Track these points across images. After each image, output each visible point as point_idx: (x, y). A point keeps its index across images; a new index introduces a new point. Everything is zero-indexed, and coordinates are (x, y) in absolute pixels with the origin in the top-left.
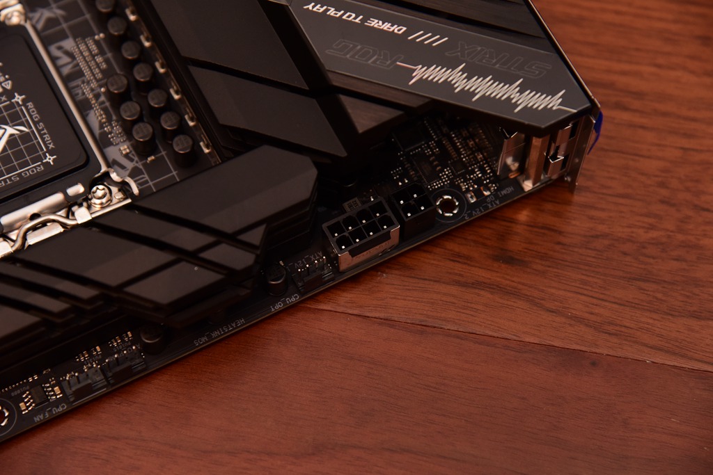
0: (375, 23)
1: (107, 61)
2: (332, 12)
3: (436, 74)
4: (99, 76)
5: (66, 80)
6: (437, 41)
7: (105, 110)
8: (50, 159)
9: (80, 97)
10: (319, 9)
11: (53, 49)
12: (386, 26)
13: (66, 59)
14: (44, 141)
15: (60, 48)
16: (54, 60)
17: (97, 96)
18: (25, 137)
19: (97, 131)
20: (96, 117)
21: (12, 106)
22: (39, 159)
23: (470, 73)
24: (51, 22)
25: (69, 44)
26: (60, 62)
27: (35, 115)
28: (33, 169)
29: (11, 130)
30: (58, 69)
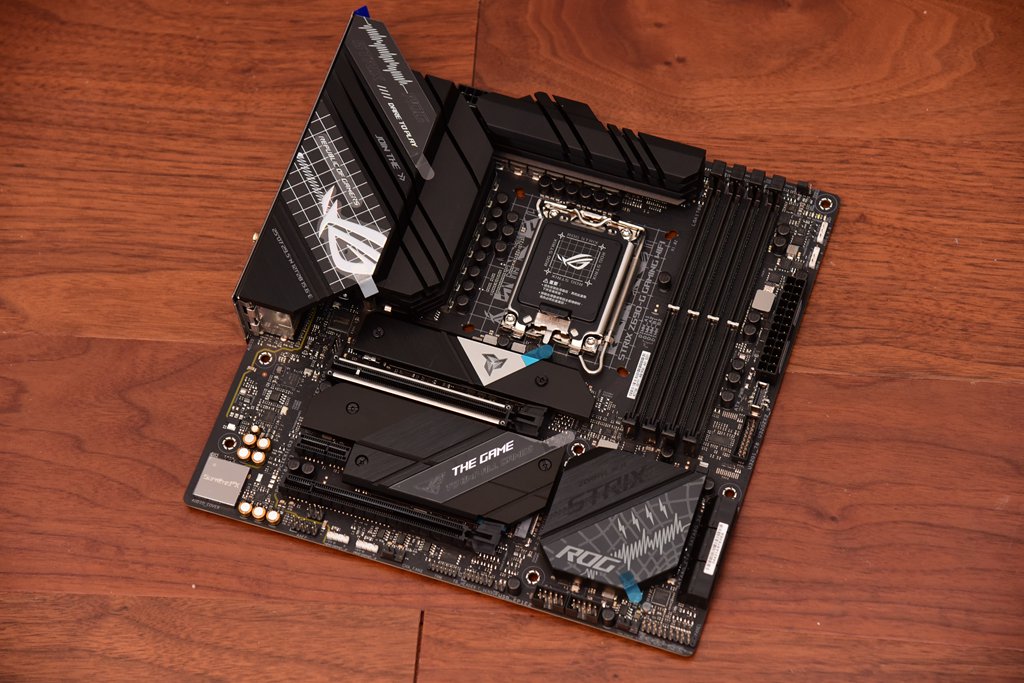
0: (398, 116)
1: (490, 276)
2: (409, 135)
3: (398, 77)
4: (500, 272)
5: (514, 282)
6: (383, 89)
7: (513, 255)
8: (562, 236)
9: (518, 269)
10: (412, 141)
11: (506, 300)
12: (395, 111)
13: (505, 290)
14: (556, 245)
15: (503, 298)
16: (510, 295)
17: (510, 264)
18: (562, 253)
19: (526, 249)
20: (520, 255)
21: (554, 271)
22: (565, 239)
23: (385, 65)
24: (494, 312)
25: (498, 296)
26: (510, 291)
27: (548, 259)
28: (572, 237)
29: (565, 260)
30: (513, 290)
